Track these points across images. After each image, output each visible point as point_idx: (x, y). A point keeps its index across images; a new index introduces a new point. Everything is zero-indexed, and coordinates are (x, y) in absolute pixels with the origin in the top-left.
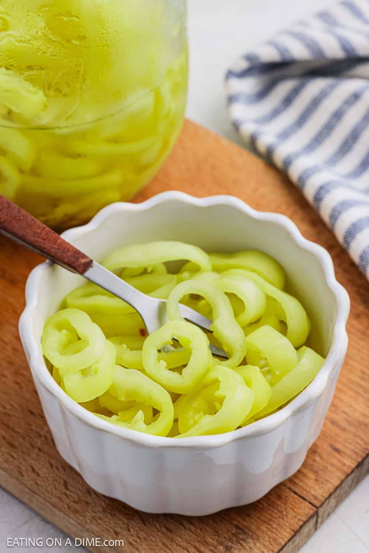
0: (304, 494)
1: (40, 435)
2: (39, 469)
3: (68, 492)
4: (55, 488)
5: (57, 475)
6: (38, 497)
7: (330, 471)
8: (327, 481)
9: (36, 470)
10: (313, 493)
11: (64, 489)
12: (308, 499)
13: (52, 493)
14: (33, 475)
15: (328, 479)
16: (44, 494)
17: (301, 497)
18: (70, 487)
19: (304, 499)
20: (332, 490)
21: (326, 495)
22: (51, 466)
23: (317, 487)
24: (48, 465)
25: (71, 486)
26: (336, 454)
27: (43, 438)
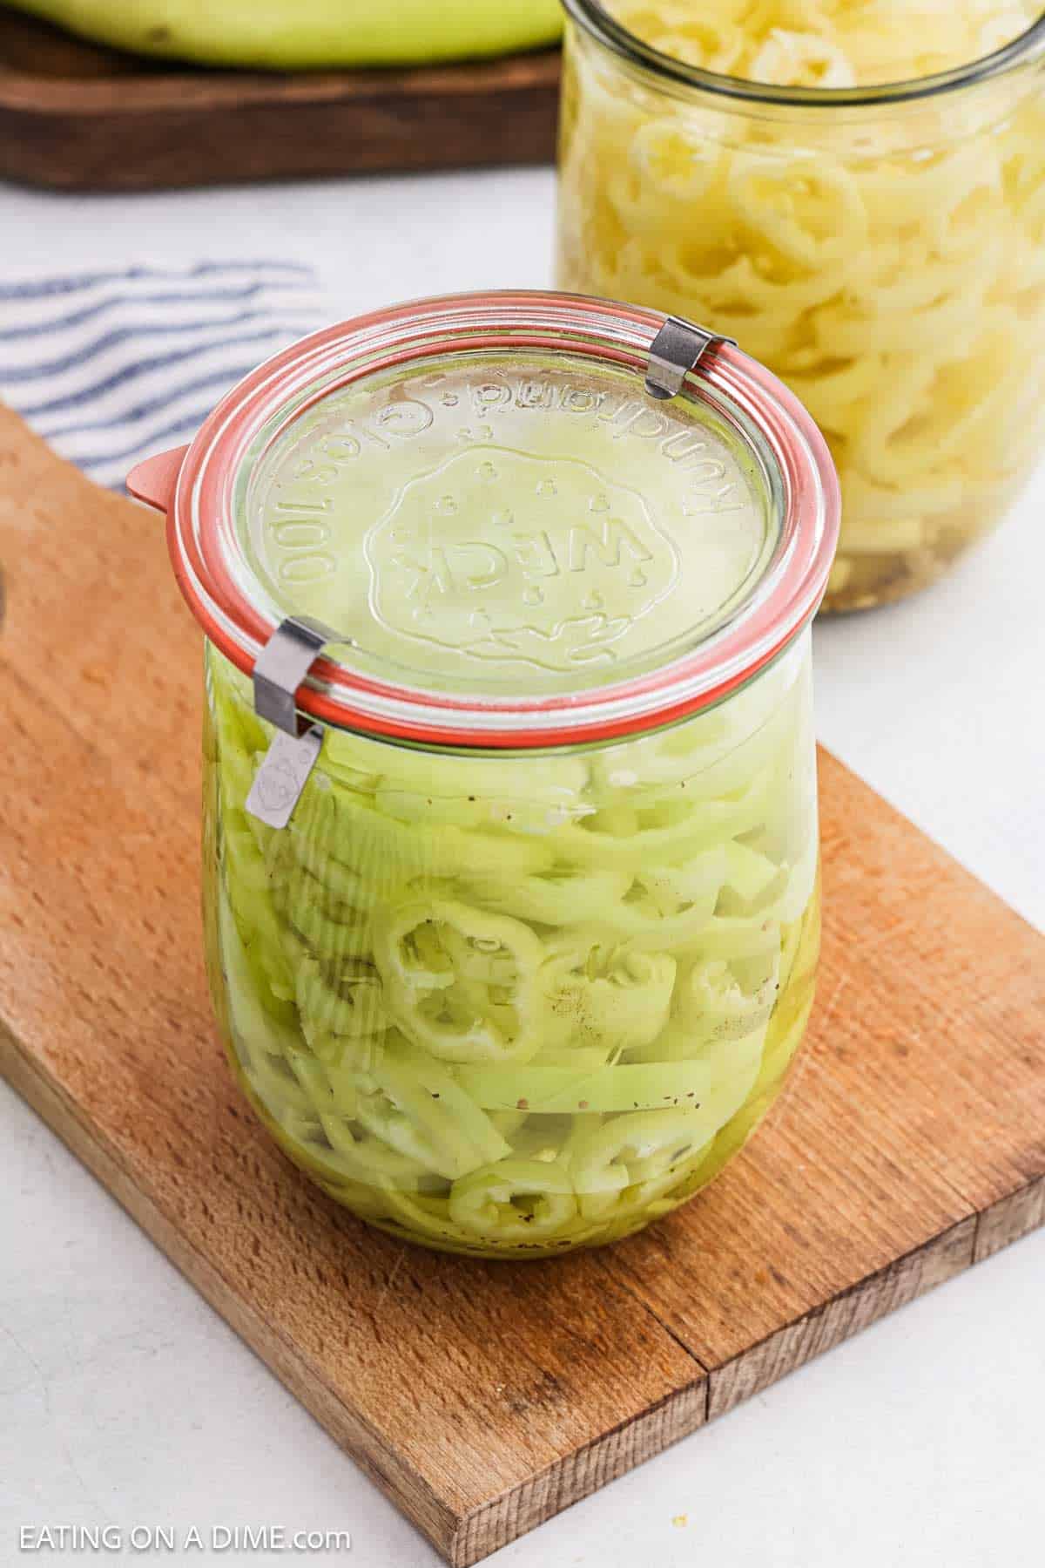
0: (691, 1343)
1: (236, 1154)
2: (216, 1210)
3: (256, 1260)
4: (236, 1248)
5: (245, 1227)
6: (202, 1259)
7: (754, 1313)
8: (742, 1327)
9: (211, 1210)
10: (709, 1344)
11: (250, 1254)
12: (695, 1351)
13: (227, 1255)
14: (203, 1219)
15: (744, 1324)
16: (212, 1254)
17: (683, 1346)
18: (261, 1251)
19: (688, 1351)
20: (746, 1345)
21: (733, 1352)
22: (240, 1208)
23: (719, 1336)
24: (235, 1207)
25: (266, 1250)
26: (774, 1284)
27: (240, 1160)
